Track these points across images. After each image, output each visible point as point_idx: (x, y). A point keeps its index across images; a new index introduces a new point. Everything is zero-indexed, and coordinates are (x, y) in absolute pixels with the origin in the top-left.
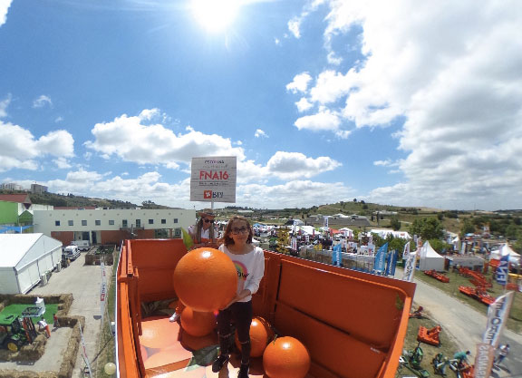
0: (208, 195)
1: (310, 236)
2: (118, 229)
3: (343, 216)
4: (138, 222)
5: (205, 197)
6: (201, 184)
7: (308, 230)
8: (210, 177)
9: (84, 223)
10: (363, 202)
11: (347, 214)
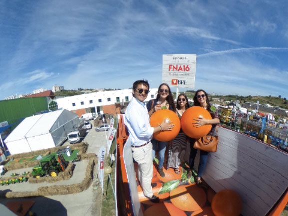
0: (175, 82)
1: (245, 114)
2: (114, 104)
3: (269, 106)
4: (127, 98)
5: (173, 83)
6: (170, 74)
7: (244, 111)
8: (177, 69)
9: (91, 102)
10: (285, 99)
11: (272, 105)
